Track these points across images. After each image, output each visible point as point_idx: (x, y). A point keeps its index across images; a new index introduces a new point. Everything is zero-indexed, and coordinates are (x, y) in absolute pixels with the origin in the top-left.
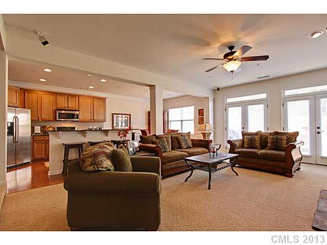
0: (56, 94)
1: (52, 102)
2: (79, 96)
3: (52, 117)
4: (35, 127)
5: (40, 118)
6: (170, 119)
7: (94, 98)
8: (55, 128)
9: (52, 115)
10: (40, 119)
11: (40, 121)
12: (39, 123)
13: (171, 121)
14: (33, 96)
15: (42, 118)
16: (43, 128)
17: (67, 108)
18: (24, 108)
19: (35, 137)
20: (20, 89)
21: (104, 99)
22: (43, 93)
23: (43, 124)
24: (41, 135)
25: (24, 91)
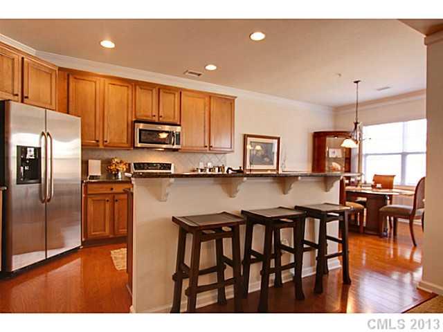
0: (134, 84)
1: (126, 102)
2: (180, 91)
3: (125, 140)
4: (90, 162)
5: (101, 140)
6: (364, 152)
7: (210, 96)
8: (130, 164)
9: (126, 133)
10: (101, 143)
11: (101, 147)
12: (97, 153)
13: (367, 155)
14: (87, 88)
15: (104, 141)
16: (107, 164)
17: (156, 119)
18: (68, 113)
19: (89, 186)
20: (60, 69)
21: (230, 101)
22: (107, 81)
23: (107, 155)
24: (103, 182)
25: (68, 75)
